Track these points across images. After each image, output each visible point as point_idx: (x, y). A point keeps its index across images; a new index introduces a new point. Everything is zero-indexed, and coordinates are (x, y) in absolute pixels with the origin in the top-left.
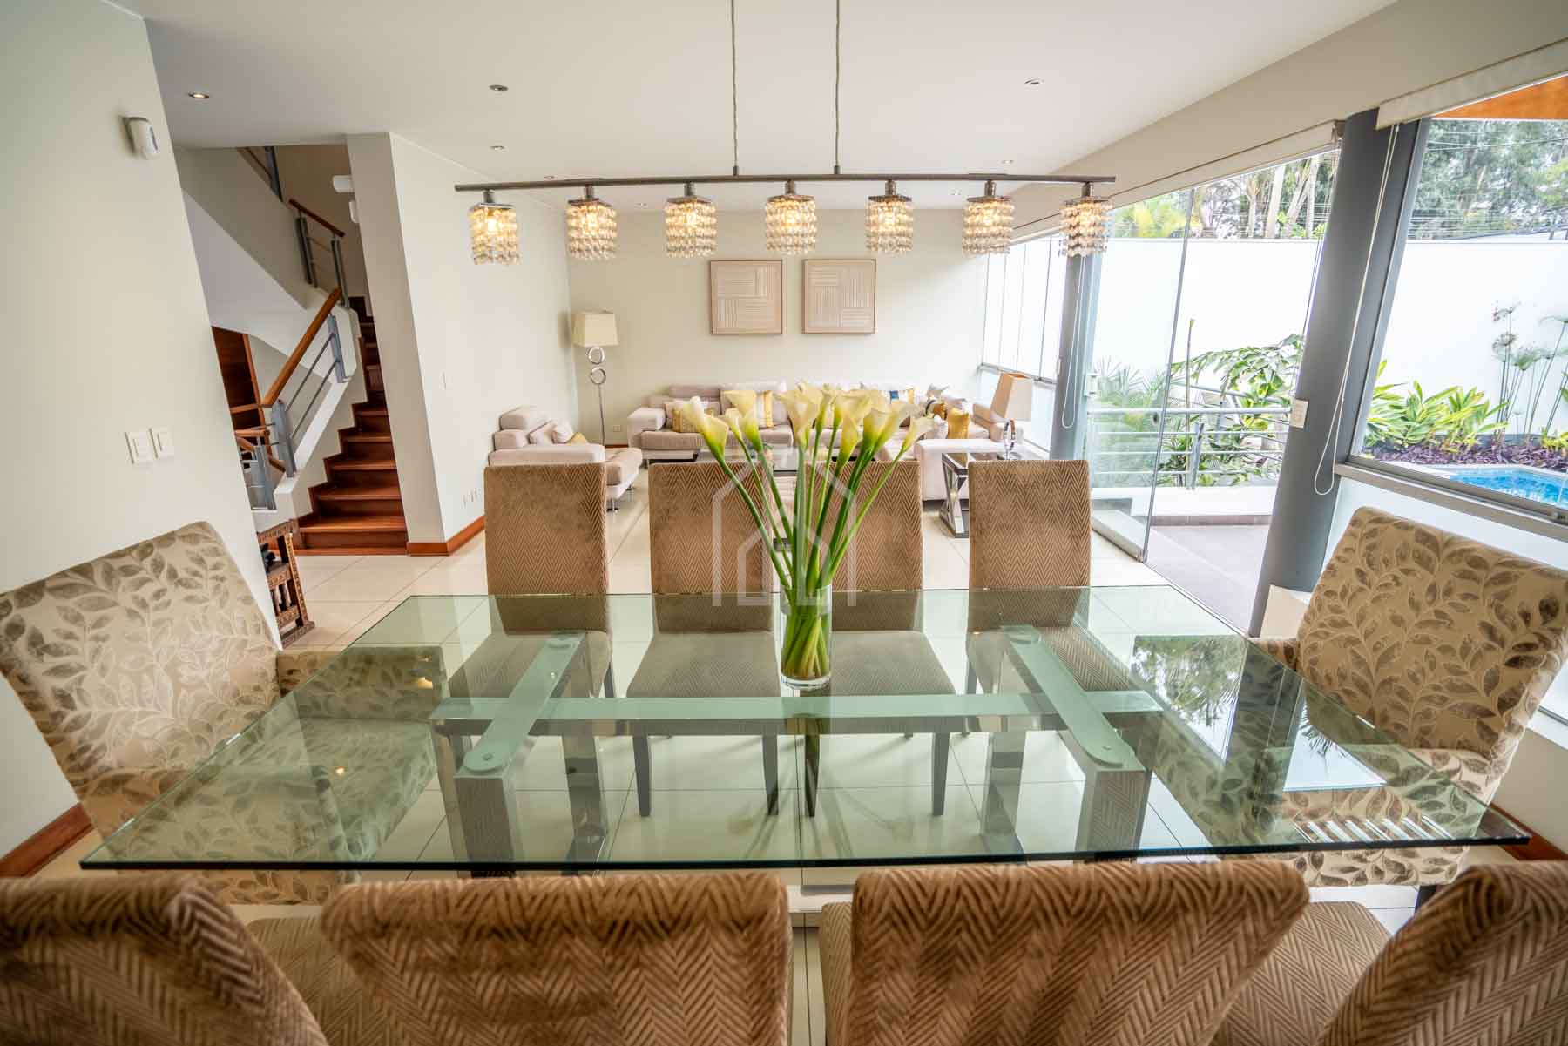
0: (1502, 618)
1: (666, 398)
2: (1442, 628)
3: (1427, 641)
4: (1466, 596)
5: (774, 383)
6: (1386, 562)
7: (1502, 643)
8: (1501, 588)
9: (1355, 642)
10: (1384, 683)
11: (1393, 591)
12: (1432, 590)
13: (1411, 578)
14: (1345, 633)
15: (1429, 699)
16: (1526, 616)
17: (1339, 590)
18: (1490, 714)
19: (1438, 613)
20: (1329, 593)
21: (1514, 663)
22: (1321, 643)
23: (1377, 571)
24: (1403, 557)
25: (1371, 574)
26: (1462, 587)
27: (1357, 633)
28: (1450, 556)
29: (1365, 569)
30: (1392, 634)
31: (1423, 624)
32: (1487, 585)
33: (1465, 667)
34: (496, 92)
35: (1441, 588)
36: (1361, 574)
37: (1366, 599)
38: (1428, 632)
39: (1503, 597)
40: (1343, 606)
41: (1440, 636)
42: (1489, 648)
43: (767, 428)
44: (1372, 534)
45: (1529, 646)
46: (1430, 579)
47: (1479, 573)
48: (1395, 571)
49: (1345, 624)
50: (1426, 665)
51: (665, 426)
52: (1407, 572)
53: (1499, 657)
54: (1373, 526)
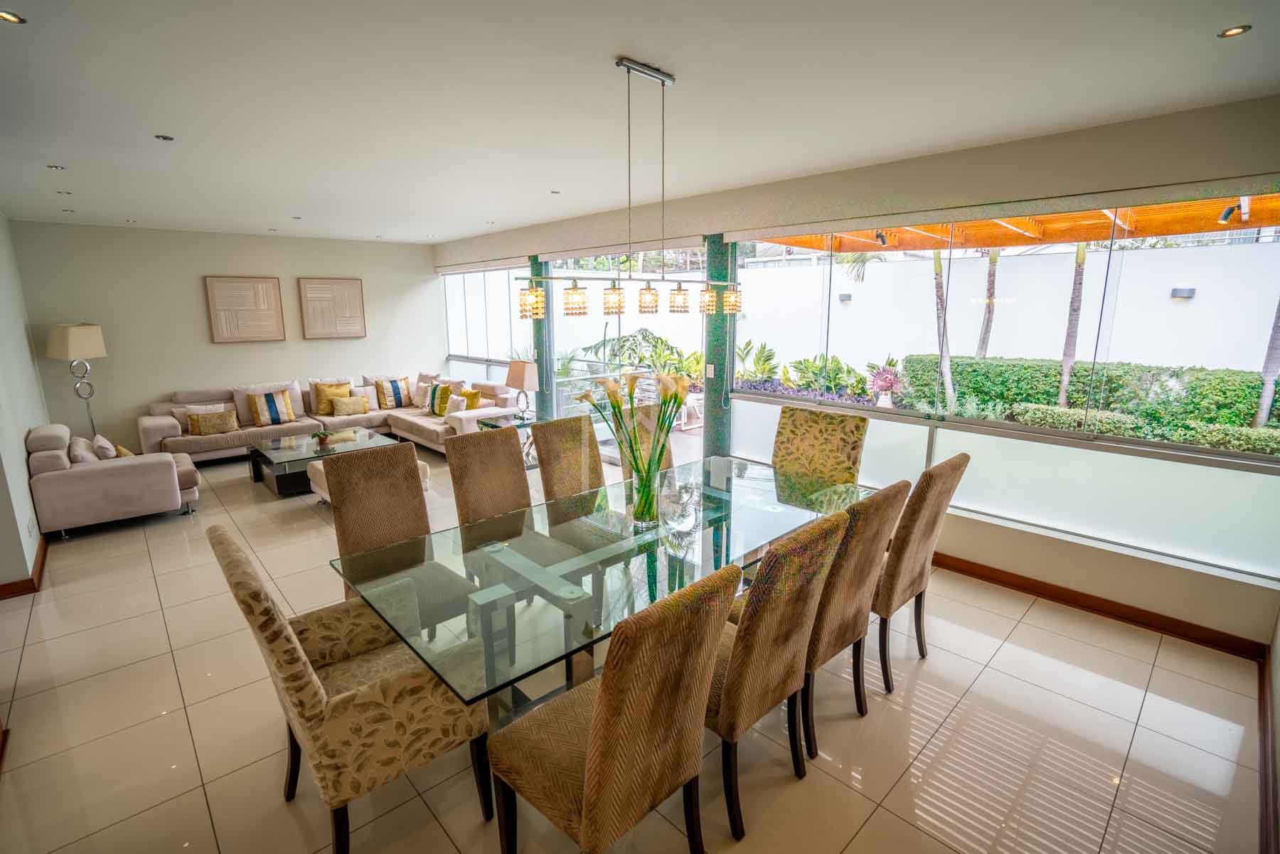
0: (846, 435)
1: (172, 405)
2: (828, 444)
3: (825, 450)
4: (833, 430)
5: (287, 383)
6: (801, 425)
7: (848, 443)
8: (842, 425)
9: (798, 459)
10: (814, 470)
11: (807, 435)
12: (821, 431)
13: (812, 429)
14: (792, 457)
15: (832, 470)
16: (852, 432)
17: (785, 440)
18: (850, 468)
19: (826, 439)
20: (782, 443)
21: (853, 449)
22: (784, 463)
23: (798, 429)
24: (807, 421)
25: (797, 431)
26: (830, 427)
27: (797, 455)
28: (823, 417)
29: (794, 429)
30: (811, 452)
31: (822, 444)
32: (838, 425)
33: (839, 455)
34: (161, 140)
35: (823, 430)
36: (793, 432)
37: (797, 441)
38: (824, 446)
39: (844, 427)
40: (789, 446)
41: (829, 447)
42: (845, 446)
43: (290, 421)
44: (792, 416)
45: (856, 442)
46: (819, 427)
47: (834, 421)
48: (805, 427)
49: (792, 453)
50: (827, 458)
51: (185, 431)
52: (810, 427)
53: (849, 448)
54: (791, 412)
